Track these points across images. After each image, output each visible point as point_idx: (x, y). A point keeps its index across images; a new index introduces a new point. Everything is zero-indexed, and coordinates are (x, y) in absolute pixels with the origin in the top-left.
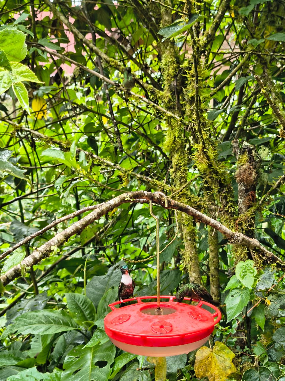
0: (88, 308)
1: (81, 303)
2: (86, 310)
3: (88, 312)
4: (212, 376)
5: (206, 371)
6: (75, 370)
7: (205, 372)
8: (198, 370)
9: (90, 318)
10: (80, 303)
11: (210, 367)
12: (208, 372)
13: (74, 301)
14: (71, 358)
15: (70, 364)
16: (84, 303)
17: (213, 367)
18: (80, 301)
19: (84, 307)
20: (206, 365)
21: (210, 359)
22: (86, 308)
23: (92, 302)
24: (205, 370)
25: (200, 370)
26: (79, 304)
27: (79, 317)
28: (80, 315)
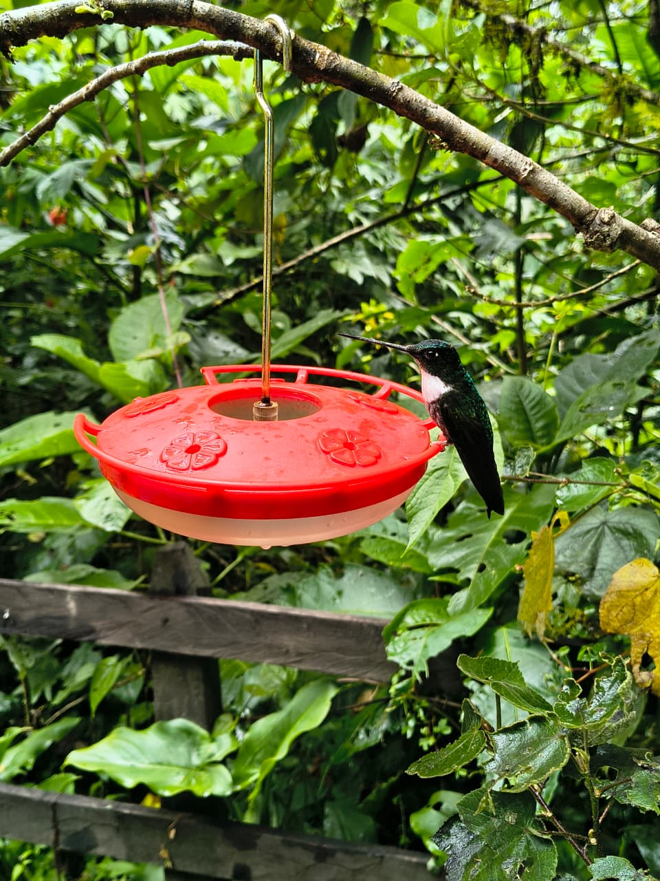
0: (542, 417)
1: (530, 402)
2: (537, 421)
3: (540, 424)
4: (643, 637)
5: (632, 621)
6: (462, 534)
7: (627, 622)
8: (609, 611)
9: (542, 437)
10: (527, 401)
11: (644, 614)
12: (636, 625)
13: (518, 396)
14: (470, 508)
15: (464, 518)
16: (537, 404)
17: (653, 616)
18: (531, 397)
19: (533, 412)
20: (634, 605)
21: (649, 594)
22: (539, 415)
23: (555, 406)
24: (628, 617)
25: (614, 613)
26: (526, 403)
27: (519, 430)
28: (522, 427)
